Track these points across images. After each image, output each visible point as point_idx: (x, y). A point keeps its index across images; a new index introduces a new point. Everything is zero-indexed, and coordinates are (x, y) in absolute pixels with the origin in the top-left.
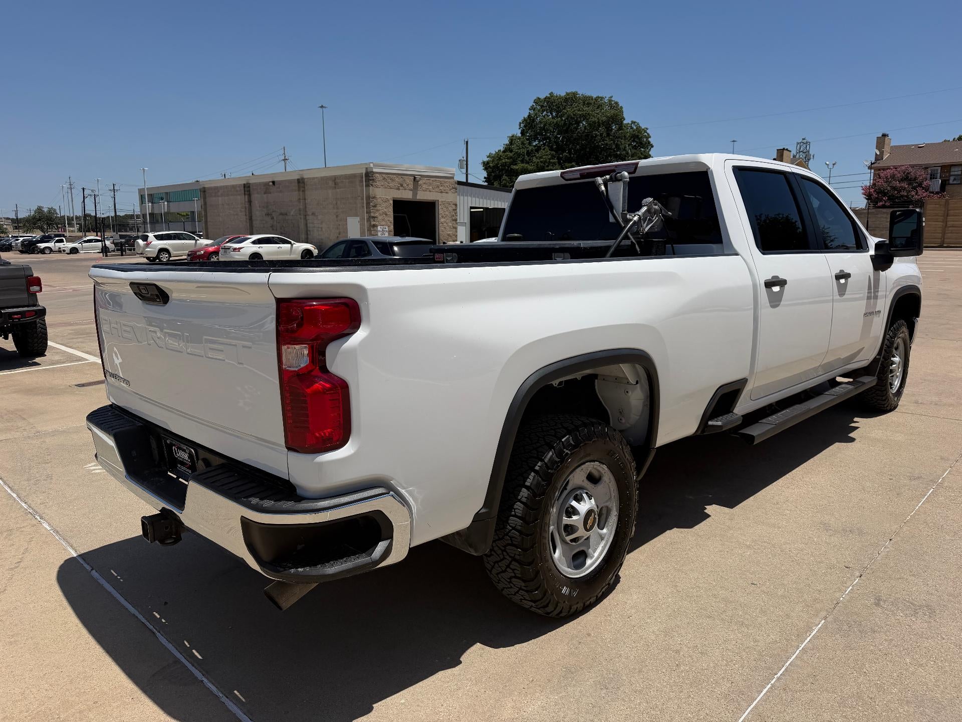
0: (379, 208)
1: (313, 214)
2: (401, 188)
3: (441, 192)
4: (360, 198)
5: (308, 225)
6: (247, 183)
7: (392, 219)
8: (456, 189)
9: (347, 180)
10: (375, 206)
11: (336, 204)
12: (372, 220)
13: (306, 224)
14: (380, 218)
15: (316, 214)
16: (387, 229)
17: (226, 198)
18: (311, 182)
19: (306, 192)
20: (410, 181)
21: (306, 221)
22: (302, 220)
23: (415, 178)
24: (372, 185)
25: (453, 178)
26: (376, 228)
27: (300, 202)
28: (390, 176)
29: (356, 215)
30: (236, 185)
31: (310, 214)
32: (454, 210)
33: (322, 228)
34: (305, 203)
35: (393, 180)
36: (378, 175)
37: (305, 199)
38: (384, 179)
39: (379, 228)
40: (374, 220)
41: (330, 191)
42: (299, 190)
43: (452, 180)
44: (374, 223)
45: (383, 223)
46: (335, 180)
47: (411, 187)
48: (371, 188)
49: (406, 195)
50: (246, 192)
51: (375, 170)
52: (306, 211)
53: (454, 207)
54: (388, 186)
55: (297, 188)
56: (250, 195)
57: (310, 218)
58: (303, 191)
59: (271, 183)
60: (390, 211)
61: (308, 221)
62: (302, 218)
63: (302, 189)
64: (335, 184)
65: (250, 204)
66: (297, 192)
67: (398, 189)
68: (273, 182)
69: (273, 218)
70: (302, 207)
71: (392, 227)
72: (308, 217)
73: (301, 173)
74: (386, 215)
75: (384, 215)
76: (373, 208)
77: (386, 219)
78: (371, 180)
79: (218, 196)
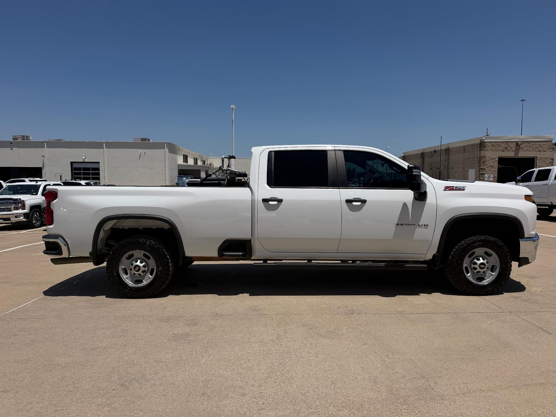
0: (487, 163)
1: (452, 168)
2: (505, 150)
3: (540, 151)
4: (476, 158)
5: (449, 175)
6: (423, 153)
7: (496, 170)
8: (553, 149)
9: (470, 148)
10: (484, 162)
11: (464, 161)
12: (481, 171)
13: (448, 174)
14: (487, 169)
15: (453, 168)
16: (492, 176)
17: (413, 161)
18: (452, 150)
19: (450, 156)
20: (513, 146)
21: (448, 171)
22: (446, 172)
23: (517, 143)
24: (483, 150)
25: (551, 141)
26: (483, 175)
27: (445, 161)
28: (498, 143)
29: (473, 168)
30: (418, 154)
31: (451, 168)
32: (550, 163)
33: (455, 176)
34: (449, 162)
35: (499, 146)
36: (488, 143)
37: (449, 160)
38: (493, 145)
39: (486, 175)
40: (483, 171)
41: (461, 155)
42: (446, 155)
43: (551, 143)
44: (483, 172)
45: (489, 172)
46: (464, 148)
47: (514, 149)
48: (482, 152)
49: (510, 154)
50: (422, 158)
51: (486, 141)
52: (449, 166)
53: (551, 161)
54: (495, 149)
55: (445, 154)
56: (423, 159)
57: (450, 170)
58: (448, 155)
59: (433, 152)
60: (496, 165)
61: (449, 172)
62: (446, 170)
63: (447, 154)
64: (464, 150)
65: (423, 164)
66: (445, 156)
67: (503, 151)
68: (435, 151)
69: (433, 171)
70: (446, 164)
71: (496, 175)
72: (449, 170)
73: (448, 145)
74: (492, 167)
75: (491, 167)
76: (482, 163)
77: (492, 169)
78: (482, 147)
79: (410, 160)
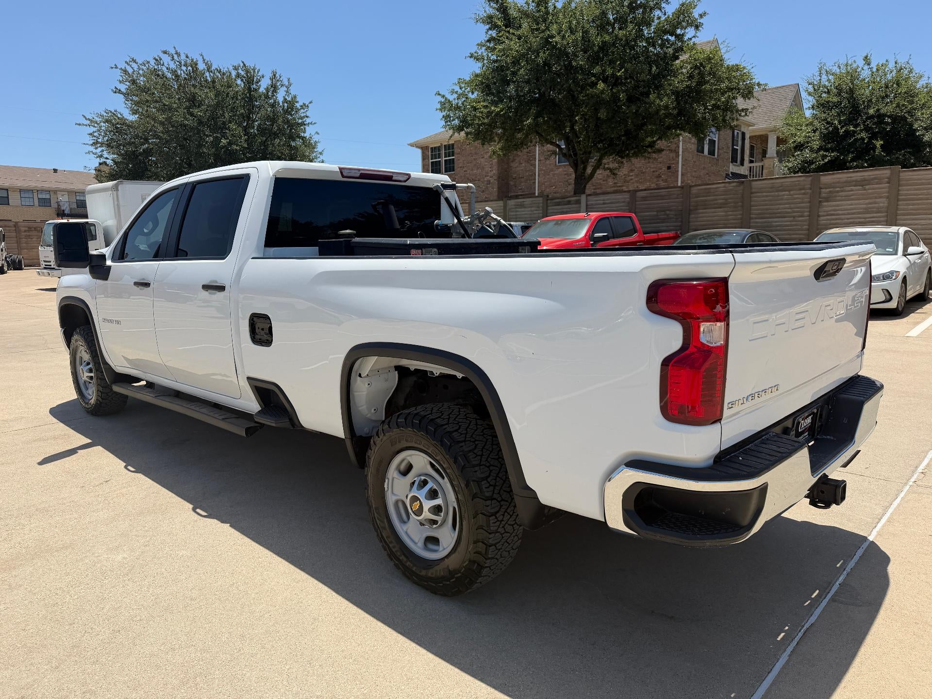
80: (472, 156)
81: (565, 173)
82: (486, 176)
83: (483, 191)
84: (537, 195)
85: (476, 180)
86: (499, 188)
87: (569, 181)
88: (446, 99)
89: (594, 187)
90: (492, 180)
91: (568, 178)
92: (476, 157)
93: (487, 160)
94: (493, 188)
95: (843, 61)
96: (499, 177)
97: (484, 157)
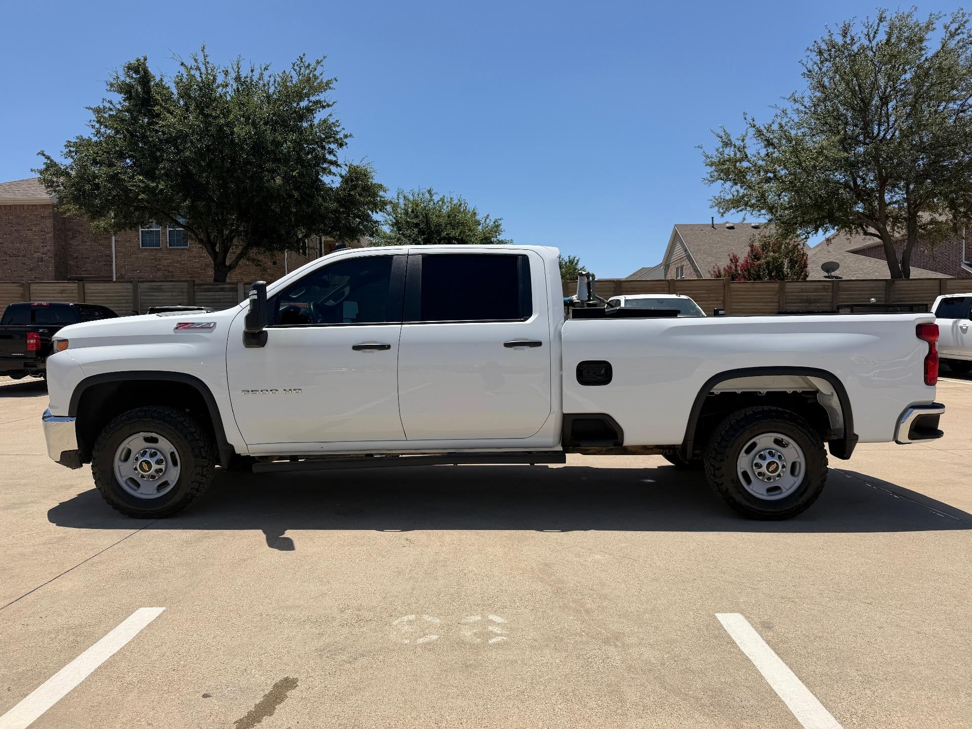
80: (12, 227)
81: (152, 258)
82: (35, 252)
83: (31, 270)
84: (114, 280)
85: (19, 256)
86: (56, 268)
87: (157, 266)
88: (51, 161)
89: (190, 275)
90: (45, 257)
91: (157, 263)
92: (19, 228)
93: (36, 234)
94: (48, 267)
95: (416, 191)
96: (56, 255)
97: (32, 230)
